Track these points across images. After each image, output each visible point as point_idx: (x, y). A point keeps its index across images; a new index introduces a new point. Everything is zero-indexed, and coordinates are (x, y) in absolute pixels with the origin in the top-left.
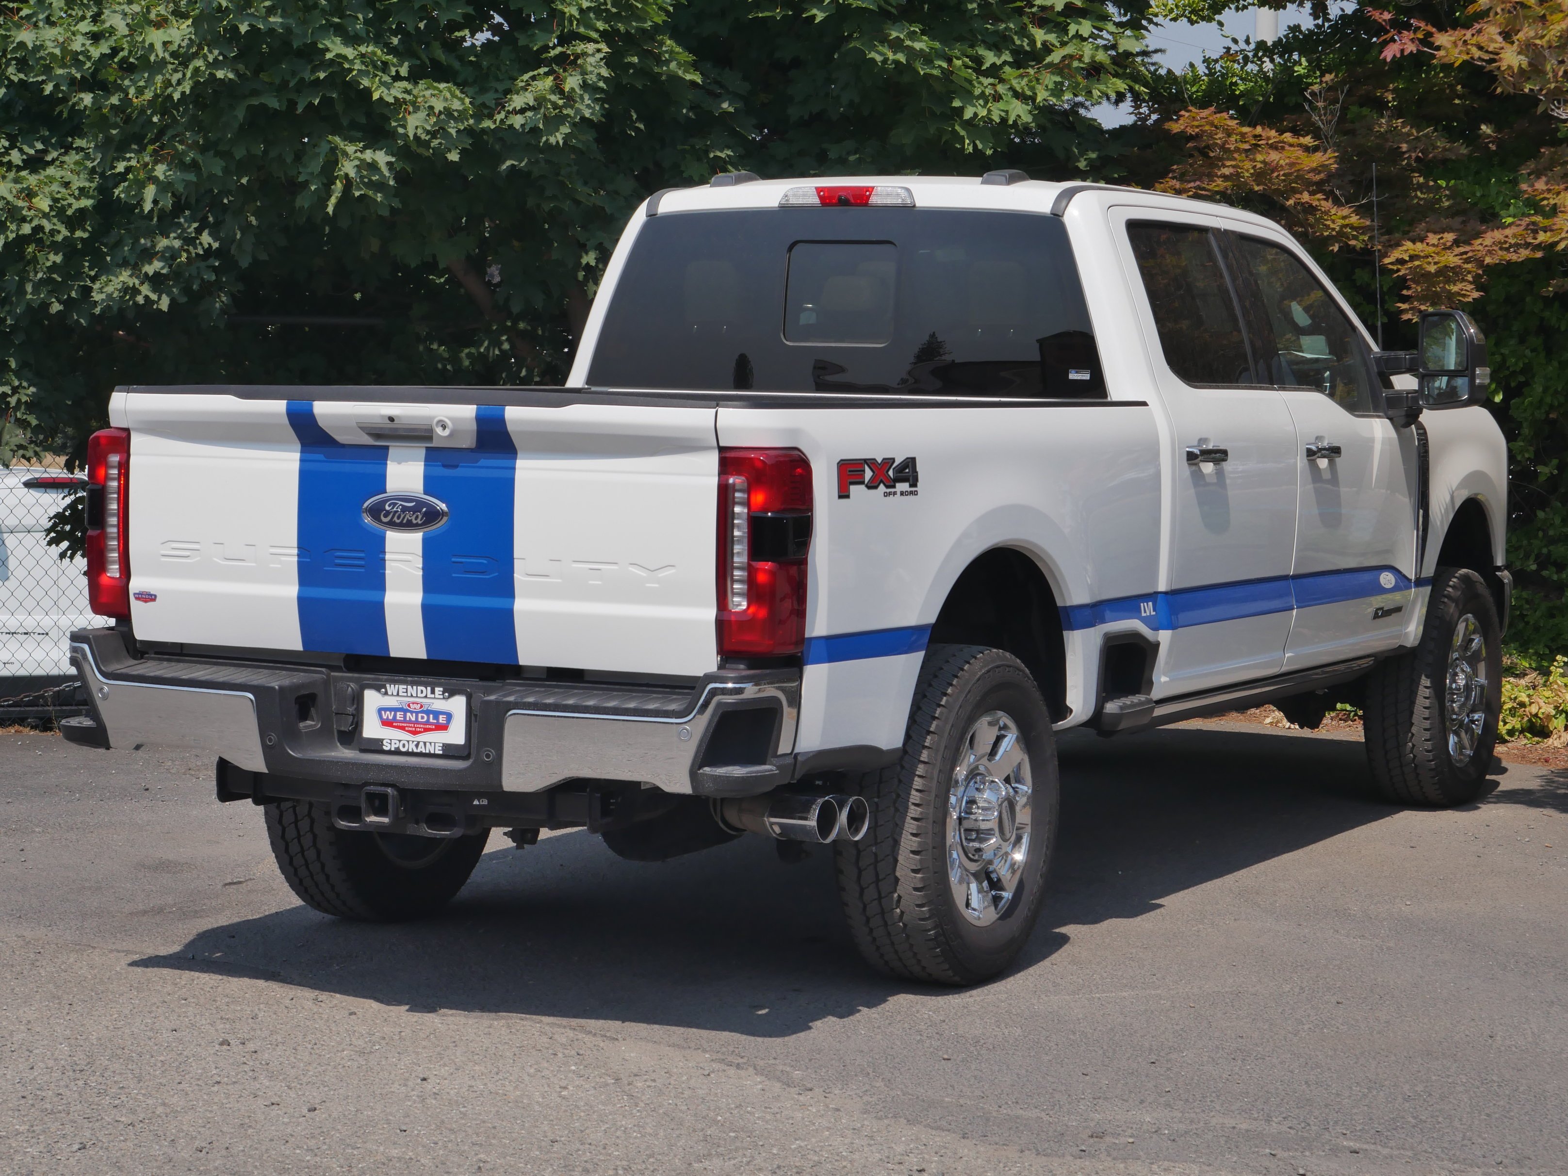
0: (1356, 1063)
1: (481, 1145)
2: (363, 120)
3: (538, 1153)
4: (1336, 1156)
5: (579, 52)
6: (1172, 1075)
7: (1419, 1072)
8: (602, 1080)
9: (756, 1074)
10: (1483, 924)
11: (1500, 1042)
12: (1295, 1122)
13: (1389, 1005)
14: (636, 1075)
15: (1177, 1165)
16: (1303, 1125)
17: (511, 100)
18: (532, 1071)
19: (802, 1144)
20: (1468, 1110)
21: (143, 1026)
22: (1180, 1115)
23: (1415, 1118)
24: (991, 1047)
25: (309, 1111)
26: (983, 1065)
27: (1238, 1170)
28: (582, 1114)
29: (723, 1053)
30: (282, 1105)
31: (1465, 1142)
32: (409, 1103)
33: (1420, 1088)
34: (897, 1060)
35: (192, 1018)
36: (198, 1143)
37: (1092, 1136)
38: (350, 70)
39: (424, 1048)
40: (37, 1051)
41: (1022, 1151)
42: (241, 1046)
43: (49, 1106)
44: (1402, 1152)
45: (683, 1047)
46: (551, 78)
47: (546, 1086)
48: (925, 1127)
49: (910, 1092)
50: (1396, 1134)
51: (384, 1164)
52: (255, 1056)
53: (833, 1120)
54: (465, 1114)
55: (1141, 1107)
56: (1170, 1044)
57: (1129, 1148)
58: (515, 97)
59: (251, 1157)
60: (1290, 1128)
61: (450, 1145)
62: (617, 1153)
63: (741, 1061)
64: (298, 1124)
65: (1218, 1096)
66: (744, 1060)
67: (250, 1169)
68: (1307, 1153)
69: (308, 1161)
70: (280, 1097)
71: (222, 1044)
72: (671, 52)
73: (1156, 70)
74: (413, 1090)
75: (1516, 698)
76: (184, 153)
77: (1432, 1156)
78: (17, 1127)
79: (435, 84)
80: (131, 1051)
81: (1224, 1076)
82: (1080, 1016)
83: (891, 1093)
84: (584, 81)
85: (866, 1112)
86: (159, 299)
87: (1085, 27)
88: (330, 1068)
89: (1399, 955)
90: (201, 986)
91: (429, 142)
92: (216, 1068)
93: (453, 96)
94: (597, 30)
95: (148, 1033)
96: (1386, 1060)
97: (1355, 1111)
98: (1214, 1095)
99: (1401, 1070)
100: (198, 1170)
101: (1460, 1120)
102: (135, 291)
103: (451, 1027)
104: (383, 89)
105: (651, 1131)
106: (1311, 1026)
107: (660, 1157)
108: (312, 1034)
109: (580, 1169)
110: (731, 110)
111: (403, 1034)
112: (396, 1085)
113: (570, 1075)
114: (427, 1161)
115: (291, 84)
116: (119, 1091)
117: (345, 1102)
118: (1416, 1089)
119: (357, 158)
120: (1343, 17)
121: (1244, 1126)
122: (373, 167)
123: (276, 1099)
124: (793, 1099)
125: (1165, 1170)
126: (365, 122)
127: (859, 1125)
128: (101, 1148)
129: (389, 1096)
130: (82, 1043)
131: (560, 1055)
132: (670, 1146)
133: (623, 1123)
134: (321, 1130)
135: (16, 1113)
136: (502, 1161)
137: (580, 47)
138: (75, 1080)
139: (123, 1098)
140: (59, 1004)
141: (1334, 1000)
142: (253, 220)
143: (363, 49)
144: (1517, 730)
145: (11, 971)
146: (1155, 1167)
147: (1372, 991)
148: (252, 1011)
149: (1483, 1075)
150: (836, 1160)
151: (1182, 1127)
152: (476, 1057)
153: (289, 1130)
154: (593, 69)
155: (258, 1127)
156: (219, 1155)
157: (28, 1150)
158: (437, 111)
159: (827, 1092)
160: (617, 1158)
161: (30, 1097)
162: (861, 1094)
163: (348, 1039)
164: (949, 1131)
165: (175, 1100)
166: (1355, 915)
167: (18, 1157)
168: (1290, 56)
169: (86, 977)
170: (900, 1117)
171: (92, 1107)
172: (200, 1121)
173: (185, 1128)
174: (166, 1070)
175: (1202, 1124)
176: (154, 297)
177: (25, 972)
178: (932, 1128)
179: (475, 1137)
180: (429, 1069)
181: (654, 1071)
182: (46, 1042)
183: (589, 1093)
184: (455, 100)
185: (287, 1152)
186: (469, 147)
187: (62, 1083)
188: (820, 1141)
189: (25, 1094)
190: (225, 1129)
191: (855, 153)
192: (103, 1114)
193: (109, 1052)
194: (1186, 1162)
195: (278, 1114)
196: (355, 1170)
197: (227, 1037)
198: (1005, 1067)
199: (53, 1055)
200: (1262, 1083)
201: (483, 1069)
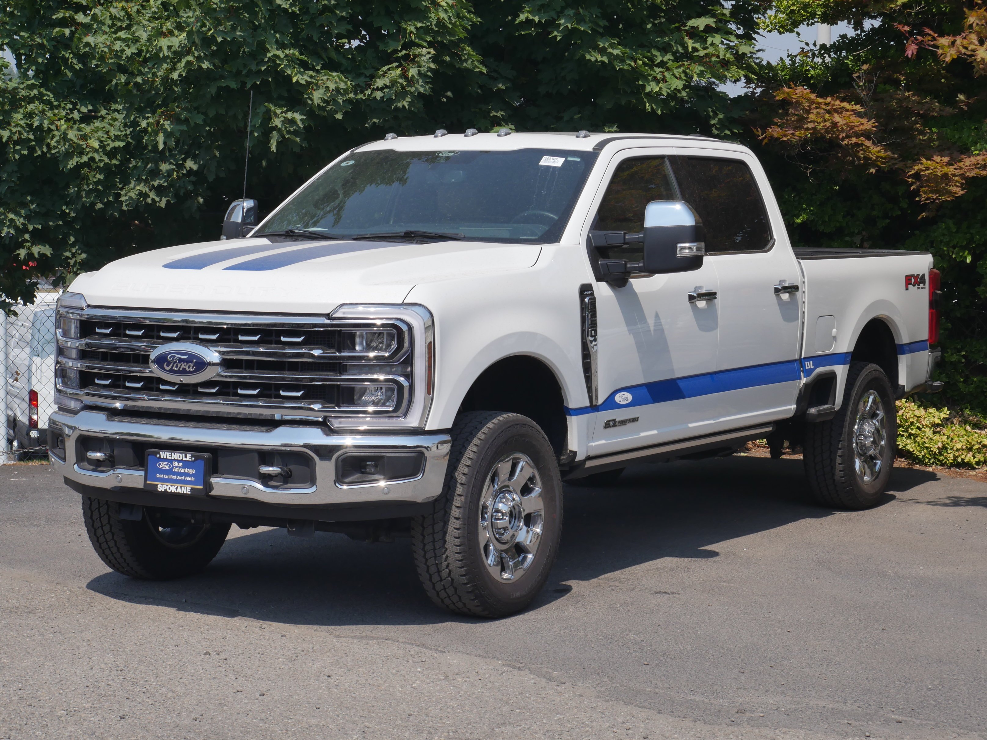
0: (896, 667)
1: (366, 717)
2: (286, 94)
3: (400, 722)
4: (888, 724)
5: (417, 53)
6: (784, 675)
7: (936, 672)
8: (437, 677)
9: (530, 674)
10: (968, 581)
11: (984, 654)
12: (862, 703)
13: (914, 631)
14: (457, 674)
15: (791, 730)
16: (866, 705)
17: (375, 82)
18: (394, 671)
19: (561, 717)
20: (967, 696)
21: (157, 643)
22: (790, 699)
23: (935, 701)
24: (673, 657)
25: (260, 695)
26: (668, 668)
27: (828, 733)
28: (426, 698)
29: (510, 661)
30: (243, 692)
31: (966, 716)
32: (321, 691)
33: (936, 682)
34: (616, 665)
35: (186, 638)
36: (194, 716)
37: (738, 712)
38: (280, 65)
39: (328, 657)
40: (94, 658)
41: (695, 722)
42: (217, 656)
43: (103, 692)
44: (928, 722)
45: (485, 657)
46: (400, 69)
47: (403, 681)
48: (635, 706)
49: (625, 685)
50: (923, 711)
51: (307, 729)
52: (225, 662)
53: (579, 702)
54: (355, 698)
55: (766, 694)
56: (782, 655)
57: (761, 719)
58: (378, 80)
59: (226, 724)
60: (859, 707)
61: (347, 717)
62: (448, 722)
63: (521, 665)
64: (254, 704)
65: (813, 688)
66: (523, 665)
67: (226, 731)
68: (870, 723)
69: (261, 727)
70: (242, 687)
71: (205, 654)
72: (468, 54)
73: (760, 62)
74: (322, 683)
75: (981, 442)
76: (180, 114)
77: (946, 724)
78: (85, 705)
79: (330, 73)
80: (151, 658)
81: (817, 675)
82: (726, 638)
83: (613, 685)
84: (419, 71)
85: (598, 697)
86: (161, 200)
87: (717, 39)
88: (271, 669)
89: (919, 600)
90: (191, 618)
91: (326, 107)
92: (203, 669)
93: (341, 80)
94: (426, 41)
95: (161, 648)
96: (915, 665)
97: (898, 696)
98: (811, 687)
99: (925, 671)
100: (195, 732)
101: (963, 702)
102: (146, 196)
103: (343, 644)
104: (299, 75)
105: (469, 709)
106: (867, 644)
107: (475, 725)
108: (260, 648)
109: (427, 732)
110: (503, 87)
111: (314, 648)
112: (312, 680)
113: (418, 674)
114: (333, 727)
115: (244, 73)
116: (145, 683)
117: (282, 690)
118: (934, 683)
119: (282, 116)
120: (873, 29)
121: (830, 706)
122: (292, 122)
123: (240, 689)
124: (553, 689)
125: (784, 733)
126: (287, 95)
127: (595, 705)
128: (136, 718)
129: (308, 687)
130: (121, 653)
131: (411, 661)
132: (481, 718)
133: (451, 703)
134: (268, 707)
135: (84, 697)
136: (379, 727)
137: (418, 51)
138: (118, 676)
139: (148, 687)
140: (106, 629)
141: (880, 628)
142: (217, 154)
143: (287, 52)
144: (982, 462)
145: (77, 609)
146: (777, 731)
147: (903, 622)
148: (222, 634)
149: (975, 674)
150: (582, 727)
151: (792, 706)
152: (360, 663)
153: (249, 708)
154: (425, 64)
155: (230, 705)
156: (207, 723)
157: (92, 719)
158: (331, 89)
159: (574, 685)
160: (448, 725)
161: (91, 686)
162: (595, 686)
163: (281, 652)
164: (650, 708)
165: (178, 688)
166: (890, 576)
167: (86, 723)
168: (841, 53)
169: (122, 613)
170: (620, 700)
171: (129, 693)
172: (195, 702)
173: (185, 706)
174: (172, 670)
175: (804, 705)
176: (157, 199)
177: (85, 610)
178: (640, 707)
179: (362, 713)
180: (332, 670)
181: (468, 672)
182: (99, 653)
183: (430, 685)
184: (341, 82)
185: (248, 721)
186: (350, 110)
187: (110, 678)
188: (572, 715)
189: (88, 685)
190: (210, 707)
191: (578, 114)
192: (136, 697)
193: (137, 659)
194: (796, 728)
195: (242, 698)
196: (289, 732)
197: (209, 650)
198: (682, 669)
199: (104, 660)
200: (840, 679)
201: (364, 670)
